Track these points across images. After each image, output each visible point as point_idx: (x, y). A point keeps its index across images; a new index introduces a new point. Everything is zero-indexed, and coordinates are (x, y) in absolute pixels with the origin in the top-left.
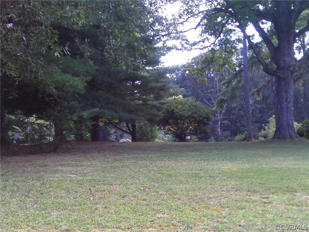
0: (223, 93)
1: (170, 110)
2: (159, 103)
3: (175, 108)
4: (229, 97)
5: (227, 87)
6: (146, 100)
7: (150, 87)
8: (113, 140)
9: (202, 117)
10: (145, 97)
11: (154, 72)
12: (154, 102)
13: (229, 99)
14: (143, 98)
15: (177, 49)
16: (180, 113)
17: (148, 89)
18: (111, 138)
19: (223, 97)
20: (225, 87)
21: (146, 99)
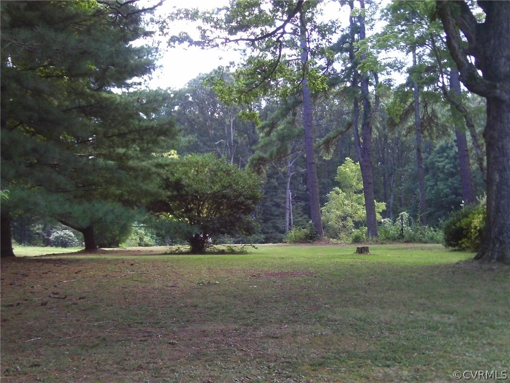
0: (262, 147)
1: (172, 179)
2: (154, 164)
3: (184, 176)
4: (275, 153)
5: (268, 134)
6: (124, 158)
7: (137, 127)
8: (37, 232)
9: (244, 196)
10: (121, 151)
11: (132, 97)
12: (144, 163)
13: (273, 158)
14: (118, 154)
15: (191, 42)
16: (196, 187)
17: (130, 132)
18: (35, 229)
19: (262, 154)
20: (264, 135)
21: (124, 154)
